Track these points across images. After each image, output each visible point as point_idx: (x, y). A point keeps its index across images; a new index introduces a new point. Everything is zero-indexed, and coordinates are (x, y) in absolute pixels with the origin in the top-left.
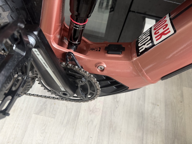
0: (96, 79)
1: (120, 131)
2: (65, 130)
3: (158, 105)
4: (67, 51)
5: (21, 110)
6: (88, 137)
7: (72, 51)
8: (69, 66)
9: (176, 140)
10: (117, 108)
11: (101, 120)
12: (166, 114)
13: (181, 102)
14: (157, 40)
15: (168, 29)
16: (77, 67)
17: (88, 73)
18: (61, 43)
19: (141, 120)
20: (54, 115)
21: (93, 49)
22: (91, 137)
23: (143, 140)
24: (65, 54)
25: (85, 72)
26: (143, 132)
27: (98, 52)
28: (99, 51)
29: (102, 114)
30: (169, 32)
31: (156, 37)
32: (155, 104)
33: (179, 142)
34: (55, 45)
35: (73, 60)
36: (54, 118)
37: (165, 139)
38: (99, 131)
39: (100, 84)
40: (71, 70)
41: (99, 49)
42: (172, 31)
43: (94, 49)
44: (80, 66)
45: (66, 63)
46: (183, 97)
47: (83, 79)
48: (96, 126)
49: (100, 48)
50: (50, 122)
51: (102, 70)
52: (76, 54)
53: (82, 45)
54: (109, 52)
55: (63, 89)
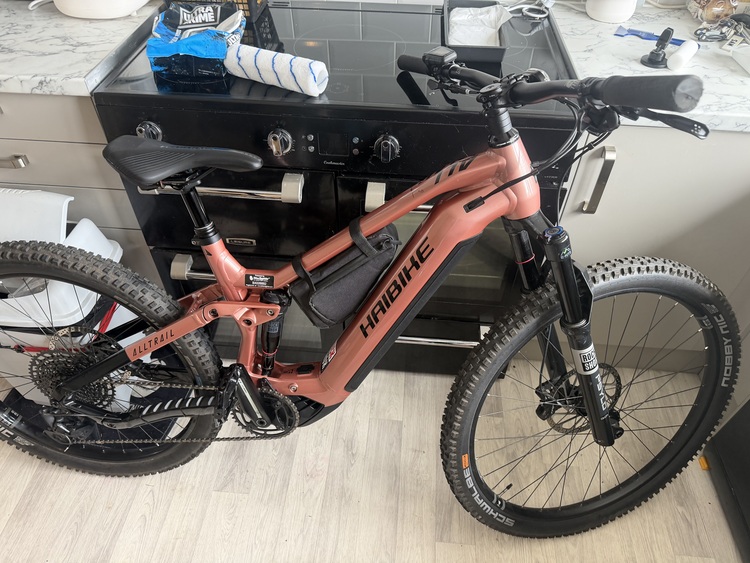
0: (291, 401)
1: (359, 502)
4: (261, 377)
5: (193, 487)
6: (305, 516)
7: (266, 376)
8: (264, 390)
10: (352, 465)
16: (271, 391)
17: (282, 395)
18: (255, 370)
22: (310, 516)
24: (259, 380)
25: (279, 394)
29: (327, 479)
34: (251, 374)
35: (267, 385)
38: (323, 505)
39: (296, 405)
40: (266, 394)
44: (274, 390)
45: (261, 388)
47: (279, 403)
49: (292, 370)
51: (295, 390)
52: (269, 379)
53: (276, 369)
55: (259, 416)
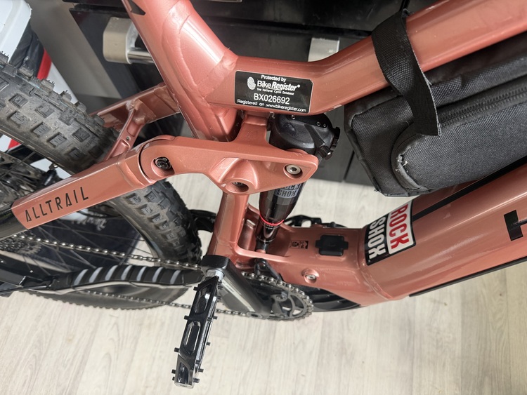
0: (303, 294)
1: (363, 362)
2: (251, 362)
3: (446, 304)
6: (297, 375)
7: (263, 253)
8: (261, 278)
9: (487, 379)
11: (322, 340)
12: (463, 323)
13: (501, 295)
14: (393, 247)
15: (406, 235)
16: (272, 279)
17: (290, 286)
19: (407, 337)
20: (227, 331)
21: (295, 245)
22: (303, 375)
23: (412, 379)
25: (286, 286)
26: (413, 363)
27: (304, 250)
28: (306, 247)
29: (323, 327)
30: (407, 240)
31: (392, 242)
32: (439, 302)
33: (493, 384)
35: (267, 271)
36: (227, 338)
37: (462, 378)
38: (318, 363)
39: (310, 298)
40: (264, 283)
41: (305, 244)
42: (411, 243)
43: (298, 244)
44: (276, 275)
45: (256, 274)
46: (505, 284)
47: (284, 294)
48: (311, 353)
49: (307, 242)
50: (219, 346)
51: (314, 280)
54: (323, 252)
